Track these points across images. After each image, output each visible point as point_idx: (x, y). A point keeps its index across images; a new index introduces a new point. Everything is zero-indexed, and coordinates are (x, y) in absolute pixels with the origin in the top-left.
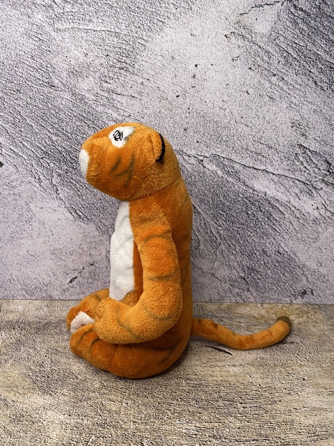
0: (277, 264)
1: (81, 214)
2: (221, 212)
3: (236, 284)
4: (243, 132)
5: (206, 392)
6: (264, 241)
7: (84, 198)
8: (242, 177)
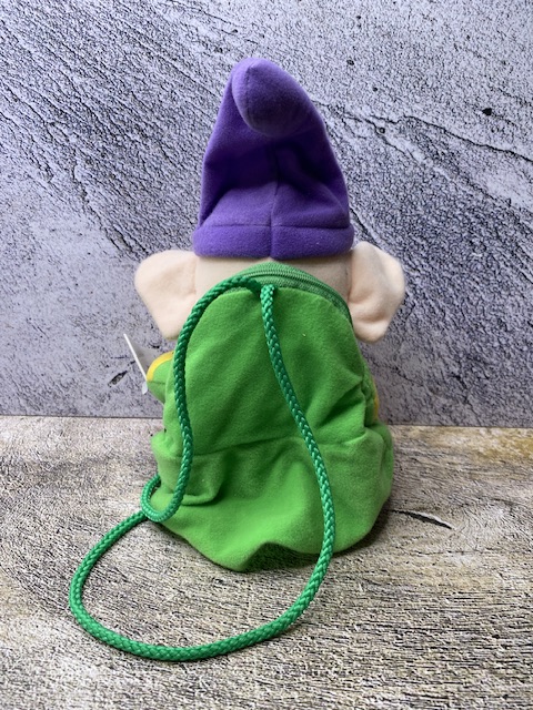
0: (525, 348)
1: (132, 243)
2: (419, 240)
3: (442, 388)
4: (469, 69)
5: (412, 611)
6: (502, 301)
7: (139, 208)
8: (463, 165)
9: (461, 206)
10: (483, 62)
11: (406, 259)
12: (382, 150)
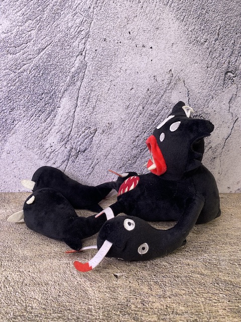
9: (56, 89)
10: (107, 92)
11: (34, 68)
12: (74, 55)
